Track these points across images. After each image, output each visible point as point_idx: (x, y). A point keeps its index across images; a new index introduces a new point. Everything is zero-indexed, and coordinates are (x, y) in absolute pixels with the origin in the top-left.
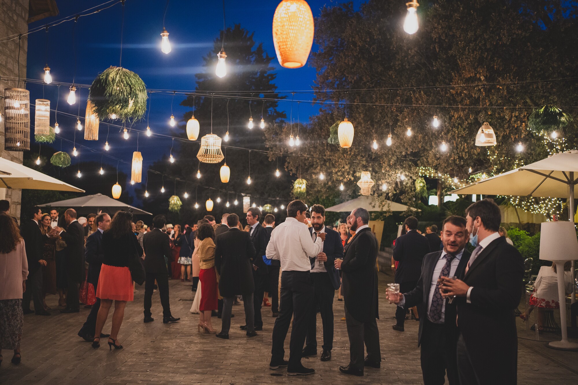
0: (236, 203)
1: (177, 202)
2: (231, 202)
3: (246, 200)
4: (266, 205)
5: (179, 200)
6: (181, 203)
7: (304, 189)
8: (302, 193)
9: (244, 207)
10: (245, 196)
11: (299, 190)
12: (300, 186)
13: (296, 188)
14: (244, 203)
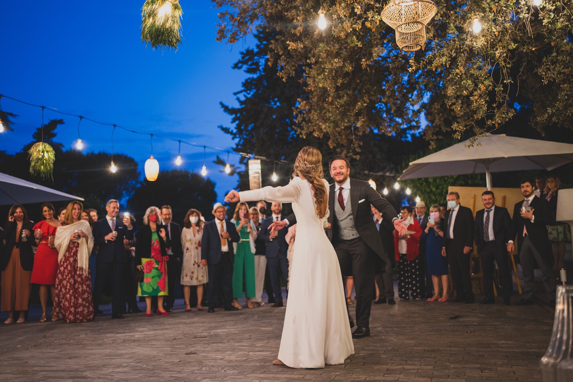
3: (255, 166)
9: (251, 178)
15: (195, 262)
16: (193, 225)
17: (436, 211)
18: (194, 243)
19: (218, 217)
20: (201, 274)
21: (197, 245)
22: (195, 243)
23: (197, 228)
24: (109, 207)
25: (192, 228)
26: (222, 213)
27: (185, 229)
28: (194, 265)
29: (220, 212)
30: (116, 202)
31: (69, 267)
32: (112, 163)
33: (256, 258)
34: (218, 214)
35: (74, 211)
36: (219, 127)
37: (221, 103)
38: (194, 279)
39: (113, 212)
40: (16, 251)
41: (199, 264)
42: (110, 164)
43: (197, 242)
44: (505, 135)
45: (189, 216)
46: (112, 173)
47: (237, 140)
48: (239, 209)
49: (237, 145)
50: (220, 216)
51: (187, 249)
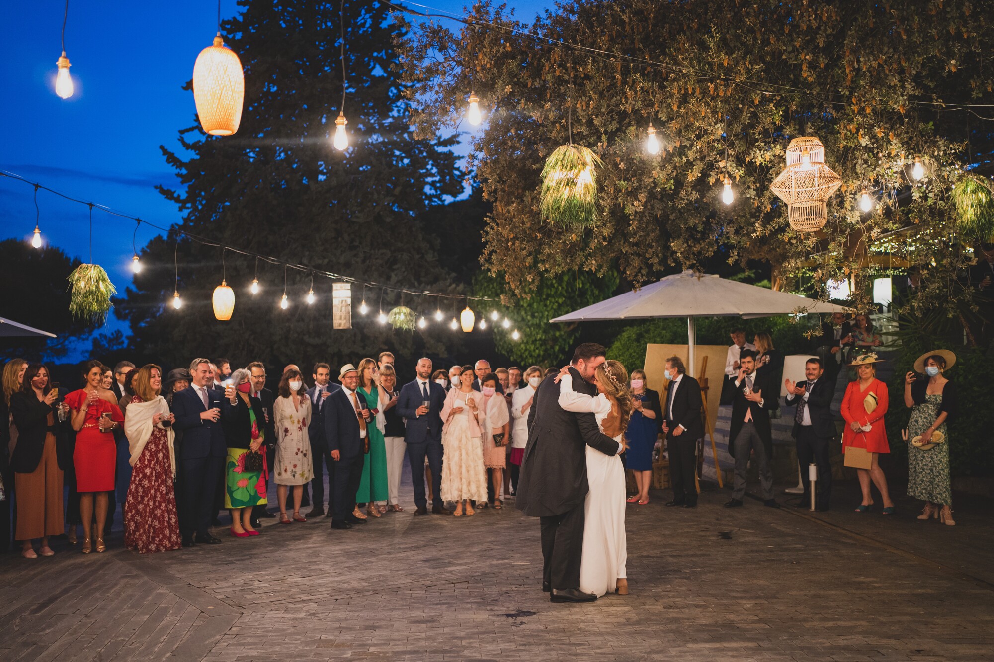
0: (310, 299)
1: (98, 287)
2: (295, 295)
3: (342, 293)
4: (396, 310)
5: (104, 280)
6: (112, 287)
7: (587, 187)
8: (581, 206)
9: (336, 311)
10: (339, 280)
11: (565, 193)
12: (571, 175)
13: (553, 184)
14: (336, 302)
15: (299, 450)
16: (294, 393)
17: (638, 379)
18: (296, 421)
19: (349, 385)
20: (306, 468)
21: (301, 424)
22: (299, 421)
23: (299, 397)
24: (196, 371)
25: (291, 398)
26: (354, 380)
27: (280, 398)
28: (297, 454)
29: (351, 377)
30: (206, 362)
31: (157, 467)
32: (176, 294)
33: (388, 440)
34: (348, 381)
35: (152, 380)
36: (156, 187)
37: (162, 147)
38: (297, 475)
39: (203, 378)
40: (51, 440)
41: (305, 452)
42: (172, 296)
43: (301, 420)
44: (717, 276)
45: (287, 380)
46: (175, 310)
47: (186, 212)
48: (364, 368)
49: (186, 220)
50: (351, 383)
51: (286, 430)
